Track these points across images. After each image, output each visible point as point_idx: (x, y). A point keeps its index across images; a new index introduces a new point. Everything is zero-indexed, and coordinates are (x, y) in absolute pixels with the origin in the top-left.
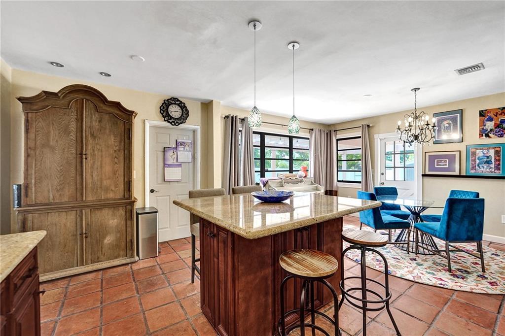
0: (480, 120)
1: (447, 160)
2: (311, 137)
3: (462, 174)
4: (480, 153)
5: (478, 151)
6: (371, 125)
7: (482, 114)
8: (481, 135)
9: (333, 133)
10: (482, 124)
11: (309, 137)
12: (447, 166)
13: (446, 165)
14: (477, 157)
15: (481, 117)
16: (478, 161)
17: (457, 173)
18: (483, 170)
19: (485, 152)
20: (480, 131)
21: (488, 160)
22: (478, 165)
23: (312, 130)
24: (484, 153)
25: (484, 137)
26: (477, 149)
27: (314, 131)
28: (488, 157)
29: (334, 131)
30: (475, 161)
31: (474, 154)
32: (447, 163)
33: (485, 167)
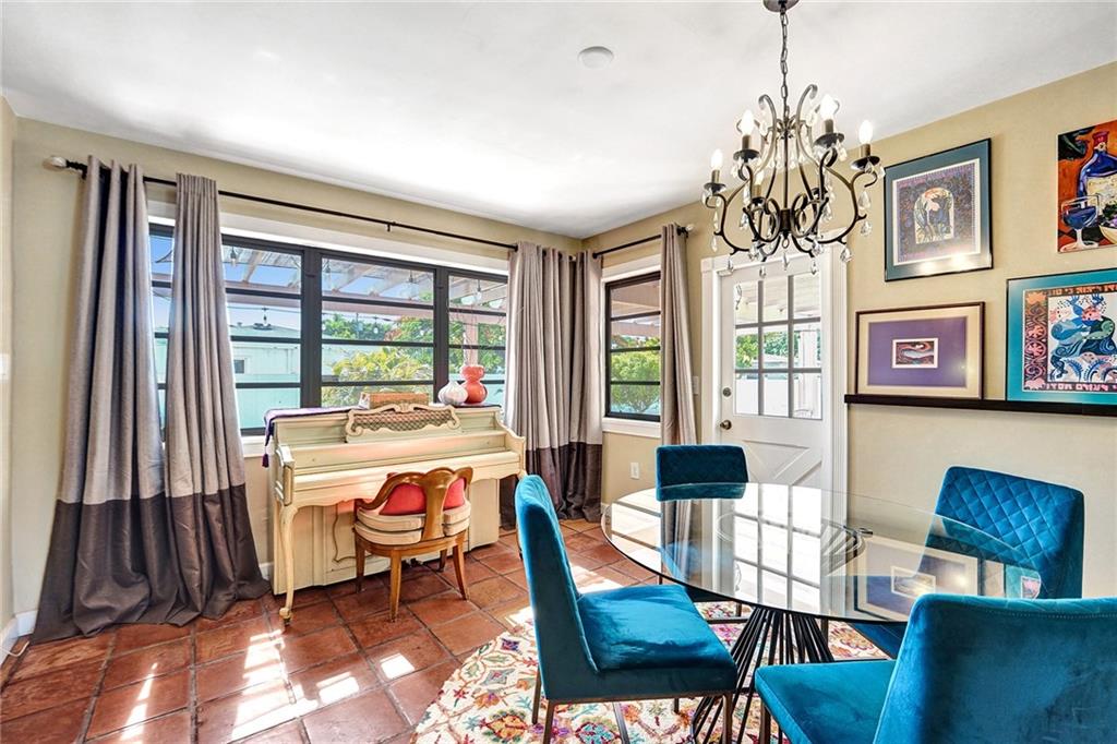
0: (1063, 174)
1: (936, 340)
2: (512, 274)
3: (990, 397)
4: (1062, 311)
5: (1053, 303)
6: (689, 228)
7: (1069, 147)
8: (1066, 236)
9: (590, 263)
10: (1072, 187)
11: (507, 273)
12: (935, 365)
13: (931, 358)
14: (1050, 327)
15: (1066, 162)
16: (1053, 344)
17: (971, 391)
18: (1074, 378)
19: (1085, 306)
20: (1063, 218)
21: (1097, 335)
22: (1055, 360)
23: (516, 248)
24: (1078, 310)
25: (1080, 243)
26: (1048, 293)
27: (519, 252)
28: (1096, 326)
29: (595, 256)
30: (1042, 341)
31: (1039, 313)
32: (935, 353)
33: (1085, 366)
